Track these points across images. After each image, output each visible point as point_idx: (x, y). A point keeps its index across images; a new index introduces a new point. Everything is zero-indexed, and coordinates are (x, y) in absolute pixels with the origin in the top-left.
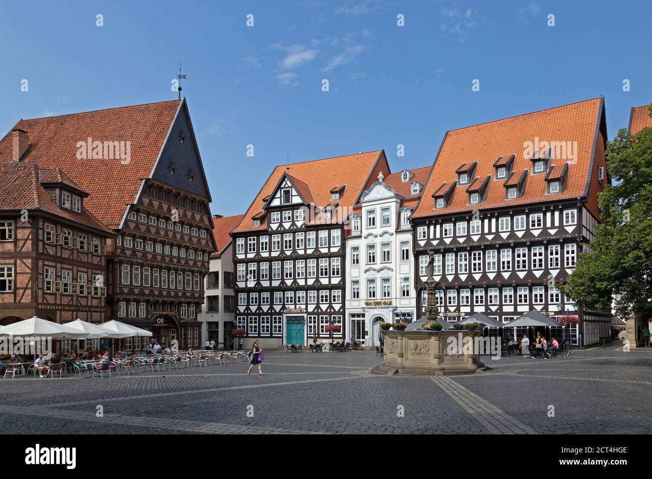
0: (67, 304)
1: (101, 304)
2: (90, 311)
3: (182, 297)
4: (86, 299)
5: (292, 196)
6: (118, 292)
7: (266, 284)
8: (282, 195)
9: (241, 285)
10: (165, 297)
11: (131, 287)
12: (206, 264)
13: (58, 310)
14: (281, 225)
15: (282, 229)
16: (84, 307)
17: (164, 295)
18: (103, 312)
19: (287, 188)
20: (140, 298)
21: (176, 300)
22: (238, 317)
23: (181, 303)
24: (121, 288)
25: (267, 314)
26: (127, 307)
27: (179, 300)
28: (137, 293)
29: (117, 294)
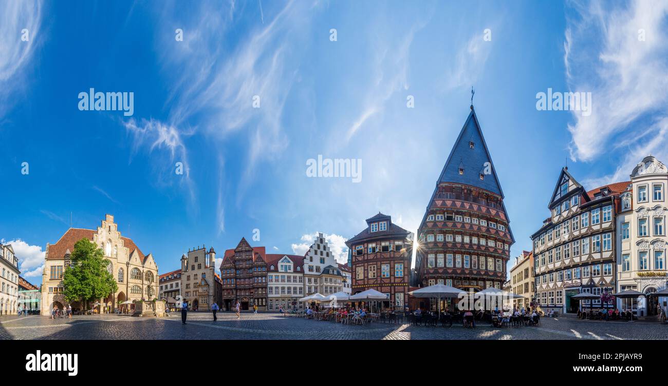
2: (393, 286)
3: (484, 275)
6: (425, 271)
10: (467, 274)
11: (436, 268)
12: (507, 253)
18: (406, 286)
20: (444, 275)
23: (484, 280)
24: (428, 270)
26: (436, 283)
27: (481, 277)
28: (441, 272)
29: (424, 274)
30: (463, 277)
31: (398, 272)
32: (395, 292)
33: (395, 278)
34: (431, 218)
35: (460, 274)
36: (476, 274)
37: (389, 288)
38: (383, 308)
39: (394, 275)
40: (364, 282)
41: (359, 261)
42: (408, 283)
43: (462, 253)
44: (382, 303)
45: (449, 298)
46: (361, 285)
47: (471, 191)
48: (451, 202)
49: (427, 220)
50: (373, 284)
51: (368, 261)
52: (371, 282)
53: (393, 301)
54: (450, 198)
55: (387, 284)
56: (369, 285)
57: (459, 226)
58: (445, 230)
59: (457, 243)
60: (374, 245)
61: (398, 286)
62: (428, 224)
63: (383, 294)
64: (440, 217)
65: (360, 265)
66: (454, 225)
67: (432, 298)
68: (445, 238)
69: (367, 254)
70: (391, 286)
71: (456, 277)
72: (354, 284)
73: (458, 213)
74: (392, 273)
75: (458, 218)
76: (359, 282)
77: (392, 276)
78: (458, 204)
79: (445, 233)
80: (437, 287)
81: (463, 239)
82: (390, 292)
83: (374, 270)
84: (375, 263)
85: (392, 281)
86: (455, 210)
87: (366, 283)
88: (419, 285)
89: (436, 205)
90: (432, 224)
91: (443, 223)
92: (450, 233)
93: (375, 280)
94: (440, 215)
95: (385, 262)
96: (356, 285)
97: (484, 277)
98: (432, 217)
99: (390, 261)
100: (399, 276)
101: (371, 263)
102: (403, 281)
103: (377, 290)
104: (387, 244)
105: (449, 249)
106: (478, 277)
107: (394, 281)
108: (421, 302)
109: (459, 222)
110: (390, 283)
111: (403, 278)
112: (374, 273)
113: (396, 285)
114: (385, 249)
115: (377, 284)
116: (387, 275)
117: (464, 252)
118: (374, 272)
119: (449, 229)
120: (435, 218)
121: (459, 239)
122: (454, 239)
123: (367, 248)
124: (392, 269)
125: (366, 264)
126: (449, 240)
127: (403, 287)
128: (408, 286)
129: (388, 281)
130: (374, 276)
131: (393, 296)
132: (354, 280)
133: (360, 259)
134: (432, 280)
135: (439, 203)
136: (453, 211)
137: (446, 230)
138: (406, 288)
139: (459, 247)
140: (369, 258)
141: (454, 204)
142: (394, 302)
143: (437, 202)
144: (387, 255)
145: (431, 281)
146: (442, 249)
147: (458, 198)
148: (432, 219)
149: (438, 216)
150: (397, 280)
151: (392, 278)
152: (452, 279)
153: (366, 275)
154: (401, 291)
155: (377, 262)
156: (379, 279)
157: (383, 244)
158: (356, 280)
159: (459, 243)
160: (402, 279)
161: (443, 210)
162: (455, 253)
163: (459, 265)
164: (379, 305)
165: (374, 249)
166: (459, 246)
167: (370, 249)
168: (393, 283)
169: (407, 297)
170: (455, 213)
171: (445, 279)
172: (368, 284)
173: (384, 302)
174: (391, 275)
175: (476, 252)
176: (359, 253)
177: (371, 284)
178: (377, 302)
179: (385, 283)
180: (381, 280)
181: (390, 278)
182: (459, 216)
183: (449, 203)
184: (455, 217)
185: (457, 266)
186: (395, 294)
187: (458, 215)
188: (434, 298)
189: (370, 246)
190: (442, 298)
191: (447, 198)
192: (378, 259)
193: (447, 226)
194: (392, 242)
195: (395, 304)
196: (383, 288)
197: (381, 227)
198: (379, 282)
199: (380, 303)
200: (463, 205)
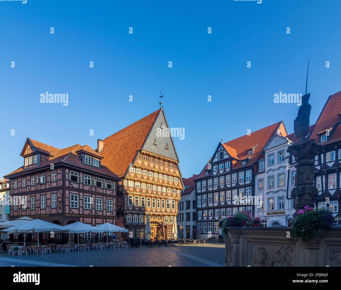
0: (87, 214)
1: (113, 215)
2: (105, 218)
4: (102, 212)
5: (224, 155)
6: (126, 209)
7: (211, 205)
8: (219, 155)
9: (199, 206)
11: (134, 207)
12: (179, 196)
13: (81, 217)
14: (218, 172)
15: (219, 174)
16: (101, 216)
17: (154, 211)
18: (114, 219)
19: (221, 151)
20: (139, 212)
21: (161, 214)
22: (198, 223)
23: (164, 215)
24: (127, 207)
25: (211, 221)
28: (137, 210)
36: (160, 212)
39: (106, 209)
40: (79, 212)
46: (76, 214)
64: (139, 171)
68: (141, 186)
72: (67, 211)
76: (74, 211)
84: (90, 195)
91: (141, 176)
93: (90, 211)
95: (99, 196)
100: (109, 210)
101: (87, 194)
111: (112, 213)
112: (89, 205)
122: (147, 187)
125: (81, 194)
126: (144, 187)
130: (89, 208)
132: (67, 208)
134: (129, 215)
135: (140, 162)
139: (150, 193)
158: (70, 208)
174: (103, 209)
192: (93, 192)
193: (143, 178)
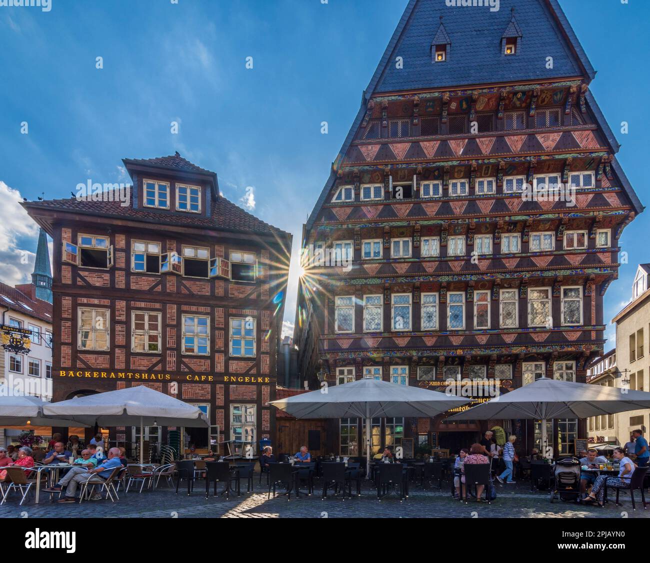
3: (515, 343)
10: (457, 348)
11: (359, 336)
17: (455, 344)
20: (383, 355)
23: (517, 359)
24: (333, 342)
26: (359, 376)
27: (504, 351)
28: (375, 345)
29: (322, 352)
30: (442, 358)
31: (237, 343)
32: (228, 401)
33: (228, 359)
34: (342, 195)
35: (434, 348)
36: (487, 346)
37: (208, 387)
38: (183, 449)
39: (226, 352)
40: (112, 362)
41: (89, 286)
42: (270, 376)
43: (441, 289)
44: (183, 432)
45: (399, 420)
46: (100, 371)
47: (471, 101)
48: (408, 145)
49: (334, 200)
50: (150, 371)
51: (129, 295)
52: (143, 364)
53: (219, 426)
54: (405, 134)
55: (200, 374)
56: (134, 372)
57: (432, 210)
58: (386, 225)
59: (424, 260)
60: (154, 249)
61: (237, 383)
62: (334, 211)
63: (187, 405)
64: (372, 192)
65: (96, 301)
66: (418, 210)
67: (344, 420)
68: (387, 250)
69: (128, 273)
70: (213, 384)
71: (420, 358)
72: (66, 362)
73: (427, 174)
74: (220, 344)
75: (430, 189)
76: (91, 359)
77: (219, 352)
78: (430, 147)
79: (387, 235)
80: (363, 385)
81: (444, 248)
82: (213, 401)
83: (153, 327)
84: (158, 306)
85: (220, 368)
86: (420, 167)
87: (120, 364)
88: (306, 383)
89: (360, 158)
90: (349, 210)
91: (381, 208)
92: (402, 235)
93: (155, 360)
94: (372, 187)
95: (194, 308)
96: (74, 368)
97: (516, 350)
98: (348, 192)
99: (213, 307)
100: (243, 353)
101: (143, 305)
102: (253, 371)
103: (166, 391)
104: (203, 254)
105: (399, 280)
106: (495, 353)
107: (227, 366)
108: (310, 432)
109: (431, 200)
110: (212, 372)
111: (256, 361)
112: (153, 338)
113: (233, 379)
114: (195, 268)
115: (164, 372)
116: (202, 349)
117: (449, 283)
118: (153, 333)
119: (399, 224)
120: (357, 195)
121: (430, 248)
122: (417, 249)
123: (127, 250)
124: (219, 331)
125: (121, 304)
126: (401, 254)
127: (254, 387)
128: (272, 384)
129: (205, 366)
130: (153, 347)
131: (220, 414)
132: (66, 350)
133: (97, 280)
134: (346, 369)
135: (370, 151)
136: (414, 171)
137: (392, 227)
138: (266, 390)
139: (430, 270)
140: (133, 287)
141: (416, 149)
142: (226, 432)
143: (363, 149)
144: (200, 288)
145: (342, 372)
146: (378, 281)
147: (429, 130)
148: (348, 196)
149: (367, 191)
150: (234, 366)
151: (220, 359)
152: (410, 365)
153: (120, 340)
154: (248, 398)
155: (164, 303)
156: (172, 359)
157: (189, 252)
158: (76, 353)
159: (431, 260)
160: (251, 364)
161: (383, 170)
162: (416, 290)
163: (430, 324)
164: (172, 438)
165: (153, 262)
166: (430, 268)
167: (139, 257)
168: (221, 375)
169: (266, 415)
170: (419, 174)
171: (386, 365)
172: (127, 370)
173: (188, 430)
174: (213, 350)
175: (486, 278)
176: (93, 259)
177: (141, 372)
178: (164, 429)
179: (193, 373)
180: (179, 362)
181: (211, 358)
182: (431, 183)
183: (400, 149)
184: (418, 185)
185: (425, 325)
186: (226, 408)
187: (427, 179)
188: (353, 420)
189: (139, 247)
190: (376, 421)
191: (395, 134)
192: (170, 294)
193: (393, 214)
194: (220, 249)
195: (227, 437)
196: (184, 387)
197: (183, 198)
198: (171, 366)
199: (175, 435)
200: (444, 150)
